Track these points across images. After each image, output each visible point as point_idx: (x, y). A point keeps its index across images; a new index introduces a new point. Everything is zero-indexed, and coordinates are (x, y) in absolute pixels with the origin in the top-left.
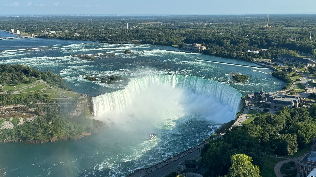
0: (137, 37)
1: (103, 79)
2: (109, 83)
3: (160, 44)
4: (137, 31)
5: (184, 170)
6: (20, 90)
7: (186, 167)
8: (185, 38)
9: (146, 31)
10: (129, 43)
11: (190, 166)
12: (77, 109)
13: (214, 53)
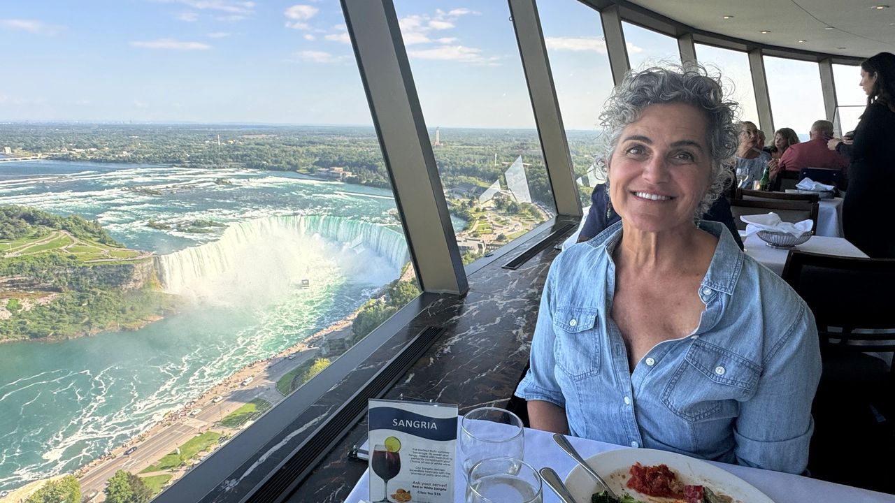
0: (236, 158)
1: (179, 226)
2: (190, 231)
3: (277, 169)
4: (236, 148)
5: (329, 354)
6: (20, 249)
7: (330, 349)
8: (317, 159)
9: (252, 149)
10: (224, 168)
11: (336, 347)
12: (135, 277)
13: (364, 182)
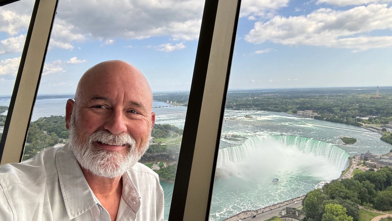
0: (257, 106)
3: (275, 111)
4: (257, 100)
5: (285, 215)
6: (167, 142)
7: (287, 213)
8: (298, 106)
9: (265, 101)
10: (250, 110)
11: (291, 213)
13: (325, 118)
